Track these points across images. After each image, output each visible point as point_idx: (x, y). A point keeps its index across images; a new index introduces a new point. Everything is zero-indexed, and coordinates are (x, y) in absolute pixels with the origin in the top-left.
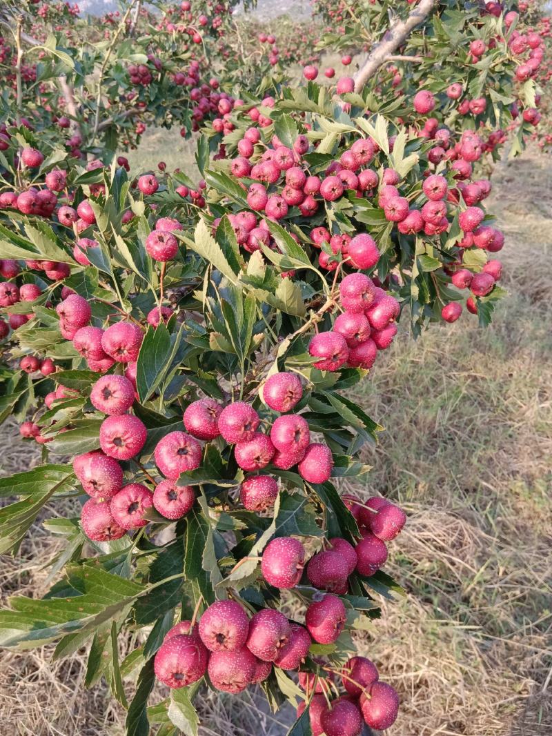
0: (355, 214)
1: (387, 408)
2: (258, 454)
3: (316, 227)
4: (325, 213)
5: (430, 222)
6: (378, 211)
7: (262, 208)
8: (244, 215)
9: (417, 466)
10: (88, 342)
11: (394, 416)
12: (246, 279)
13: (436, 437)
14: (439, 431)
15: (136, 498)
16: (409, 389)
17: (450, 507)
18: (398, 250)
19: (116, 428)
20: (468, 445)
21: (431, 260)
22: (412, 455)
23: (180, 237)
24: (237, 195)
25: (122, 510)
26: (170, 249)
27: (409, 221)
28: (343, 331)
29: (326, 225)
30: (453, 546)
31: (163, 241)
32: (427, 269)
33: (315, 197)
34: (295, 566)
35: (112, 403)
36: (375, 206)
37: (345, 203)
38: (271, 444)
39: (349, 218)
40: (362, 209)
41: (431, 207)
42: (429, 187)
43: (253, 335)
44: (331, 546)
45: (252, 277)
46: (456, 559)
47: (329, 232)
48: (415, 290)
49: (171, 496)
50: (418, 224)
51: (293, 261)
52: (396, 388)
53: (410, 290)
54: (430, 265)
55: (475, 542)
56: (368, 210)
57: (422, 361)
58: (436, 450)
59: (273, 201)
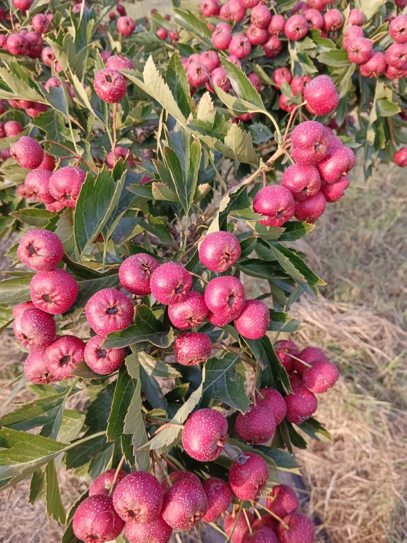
0: (318, 54)
1: (333, 226)
2: (190, 315)
3: (280, 67)
4: (288, 54)
5: (393, 65)
6: (342, 52)
7: (226, 47)
8: (207, 55)
9: (353, 274)
10: (38, 185)
11: (338, 233)
12: (194, 125)
13: (370, 251)
14: (375, 247)
15: (67, 352)
16: (353, 211)
17: (376, 308)
18: (358, 93)
19: (43, 284)
20: (396, 259)
21: (390, 104)
22: (350, 265)
23: (128, 76)
24: (203, 35)
25: (54, 362)
26: (117, 90)
27: (372, 64)
28: (291, 185)
29: (288, 67)
30: (375, 339)
31: (111, 81)
32: (385, 114)
33: (280, 36)
34: (216, 443)
35: (37, 260)
36: (338, 47)
37: (309, 43)
38: (204, 305)
39: (312, 59)
40: (325, 50)
41: (396, 49)
42: (395, 28)
43: (198, 185)
44: (262, 397)
45: (201, 122)
46: (376, 350)
47: (291, 72)
48: (371, 135)
49: (99, 354)
50: (381, 67)
51: (246, 104)
52: (342, 210)
53: (366, 134)
54: (388, 110)
55: (393, 337)
56: (331, 51)
57: (366, 188)
58: (370, 262)
59: (237, 39)
